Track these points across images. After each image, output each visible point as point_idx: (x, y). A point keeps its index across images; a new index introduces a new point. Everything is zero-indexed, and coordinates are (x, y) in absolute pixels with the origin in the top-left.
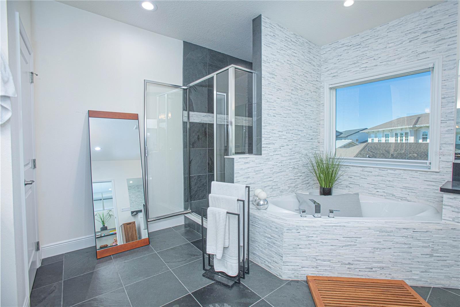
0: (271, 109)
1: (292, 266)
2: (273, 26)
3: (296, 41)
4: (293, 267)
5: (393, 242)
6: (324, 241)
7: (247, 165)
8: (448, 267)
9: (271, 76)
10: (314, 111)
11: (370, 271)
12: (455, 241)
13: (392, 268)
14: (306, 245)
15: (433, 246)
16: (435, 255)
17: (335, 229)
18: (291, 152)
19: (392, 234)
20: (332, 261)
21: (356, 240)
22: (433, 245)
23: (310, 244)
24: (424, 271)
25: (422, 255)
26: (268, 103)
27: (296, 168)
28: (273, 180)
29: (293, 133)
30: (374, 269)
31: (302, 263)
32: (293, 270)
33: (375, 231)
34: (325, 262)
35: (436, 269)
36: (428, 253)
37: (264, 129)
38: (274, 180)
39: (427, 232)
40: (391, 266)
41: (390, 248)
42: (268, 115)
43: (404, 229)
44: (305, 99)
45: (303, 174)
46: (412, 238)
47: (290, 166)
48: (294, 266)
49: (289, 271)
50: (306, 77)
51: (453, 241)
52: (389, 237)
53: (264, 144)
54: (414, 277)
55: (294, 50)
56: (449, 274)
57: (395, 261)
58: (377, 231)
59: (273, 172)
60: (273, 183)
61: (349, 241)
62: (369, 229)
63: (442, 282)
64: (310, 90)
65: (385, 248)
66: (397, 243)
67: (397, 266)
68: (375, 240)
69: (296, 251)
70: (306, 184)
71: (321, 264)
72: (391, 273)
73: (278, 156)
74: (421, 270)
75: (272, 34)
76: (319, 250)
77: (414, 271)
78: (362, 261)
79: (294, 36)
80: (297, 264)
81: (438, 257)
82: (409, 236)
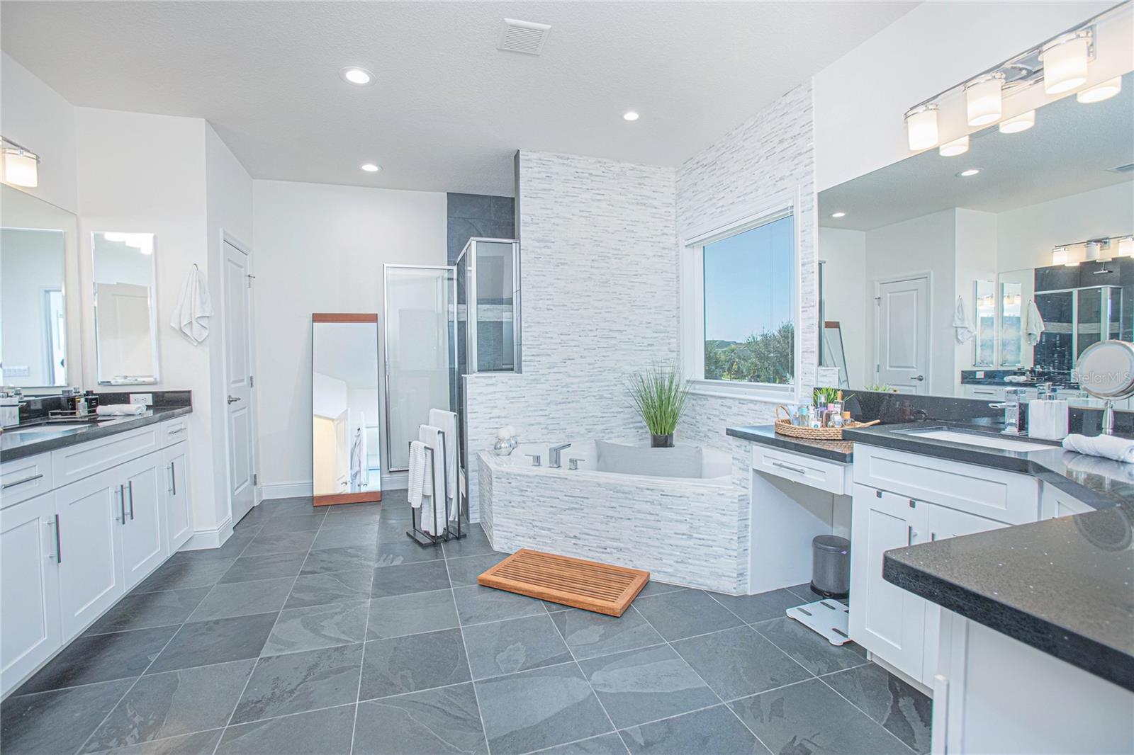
0: (541, 299)
1: (504, 531)
2: (544, 162)
3: (603, 172)
4: (506, 534)
5: (633, 510)
6: (542, 499)
7: (492, 389)
8: (716, 558)
9: (543, 244)
10: (655, 293)
11: (602, 552)
12: (724, 515)
13: (633, 550)
14: (519, 502)
15: (691, 521)
16: (695, 535)
17: (555, 482)
18: (593, 369)
19: (630, 497)
20: (552, 531)
21: (583, 501)
22: (691, 519)
23: (524, 502)
24: (680, 560)
25: (675, 533)
26: (534, 290)
27: (605, 398)
28: (549, 415)
29: (596, 336)
30: (608, 550)
31: (516, 529)
32: (506, 537)
33: (607, 490)
34: (543, 532)
35: (697, 560)
36: (685, 532)
37: (526, 332)
38: (551, 416)
39: (681, 497)
40: (632, 547)
41: (629, 519)
42: (535, 308)
43: (648, 489)
44: (629, 273)
45: (627, 410)
46: (661, 505)
47: (589, 394)
48: (507, 532)
49: (501, 539)
50: (633, 232)
51: (721, 514)
52: (627, 501)
53: (526, 355)
54: (666, 570)
55: (598, 189)
56: (716, 570)
57: (638, 540)
58: (611, 490)
59: (548, 401)
60: (549, 420)
61: (572, 503)
62: (599, 485)
63: (708, 582)
64: (644, 255)
65: (621, 518)
66: (639, 511)
67: (641, 549)
68: (607, 504)
69: (508, 511)
70: (636, 428)
71: (539, 534)
72: (632, 559)
73: (558, 376)
74: (676, 559)
75: (544, 175)
76: (536, 512)
77: (666, 559)
78: (592, 535)
79: (598, 165)
80: (511, 530)
81: (700, 539)
82: (655, 502)
